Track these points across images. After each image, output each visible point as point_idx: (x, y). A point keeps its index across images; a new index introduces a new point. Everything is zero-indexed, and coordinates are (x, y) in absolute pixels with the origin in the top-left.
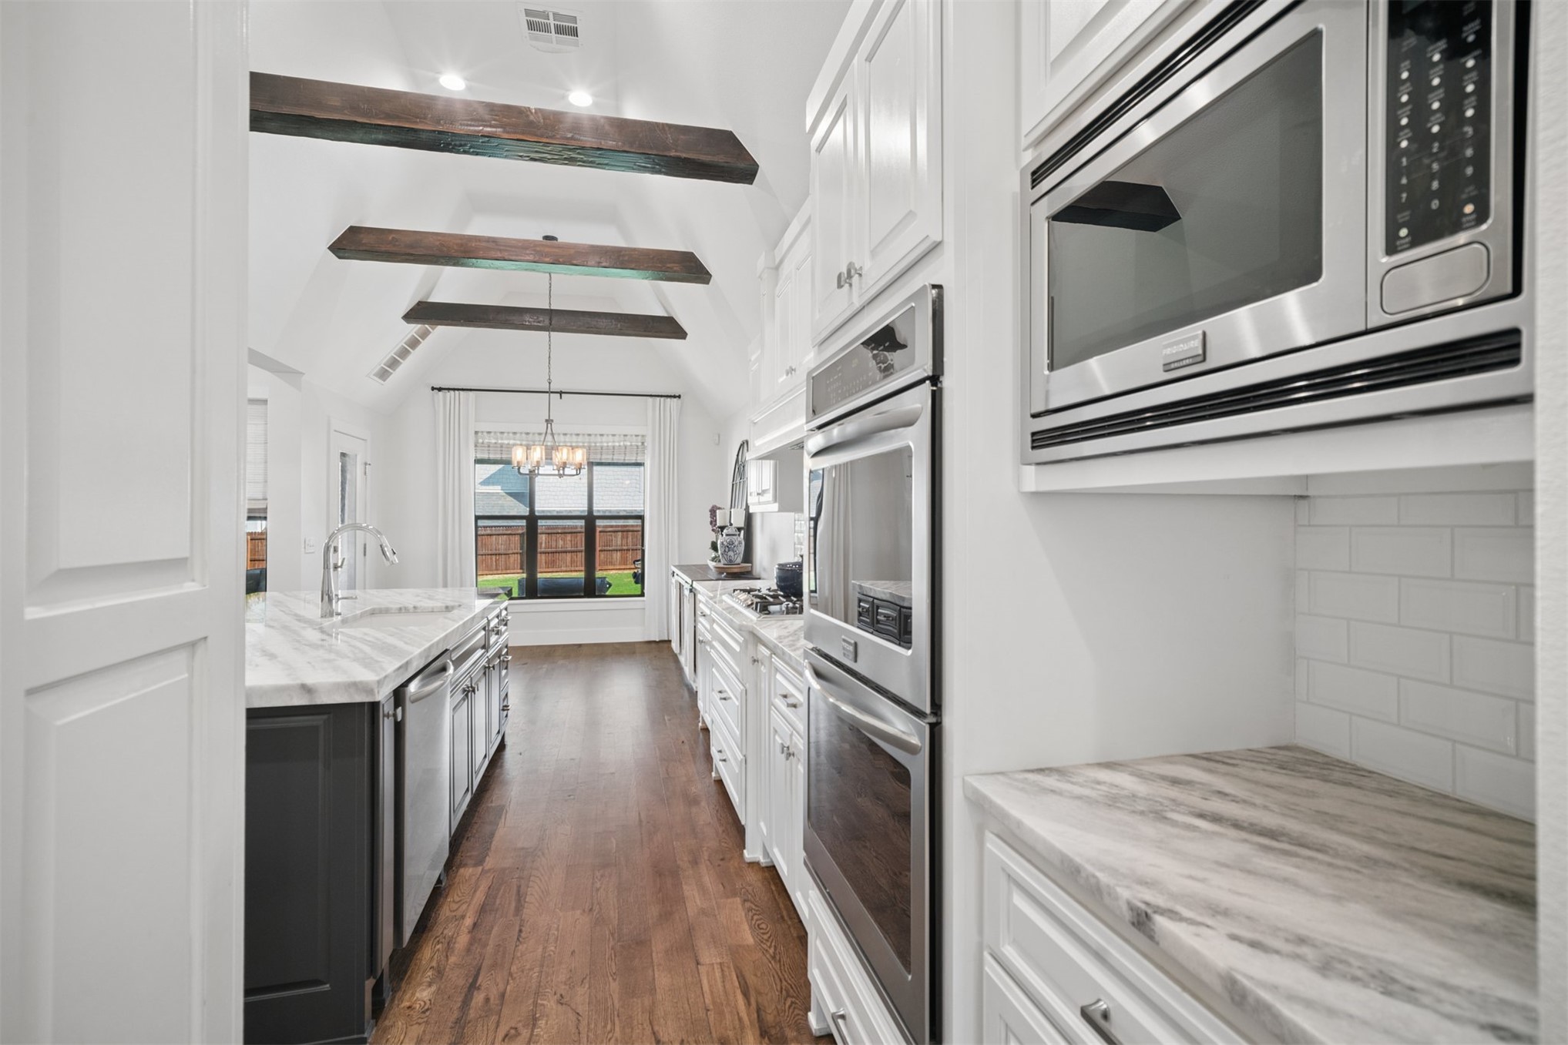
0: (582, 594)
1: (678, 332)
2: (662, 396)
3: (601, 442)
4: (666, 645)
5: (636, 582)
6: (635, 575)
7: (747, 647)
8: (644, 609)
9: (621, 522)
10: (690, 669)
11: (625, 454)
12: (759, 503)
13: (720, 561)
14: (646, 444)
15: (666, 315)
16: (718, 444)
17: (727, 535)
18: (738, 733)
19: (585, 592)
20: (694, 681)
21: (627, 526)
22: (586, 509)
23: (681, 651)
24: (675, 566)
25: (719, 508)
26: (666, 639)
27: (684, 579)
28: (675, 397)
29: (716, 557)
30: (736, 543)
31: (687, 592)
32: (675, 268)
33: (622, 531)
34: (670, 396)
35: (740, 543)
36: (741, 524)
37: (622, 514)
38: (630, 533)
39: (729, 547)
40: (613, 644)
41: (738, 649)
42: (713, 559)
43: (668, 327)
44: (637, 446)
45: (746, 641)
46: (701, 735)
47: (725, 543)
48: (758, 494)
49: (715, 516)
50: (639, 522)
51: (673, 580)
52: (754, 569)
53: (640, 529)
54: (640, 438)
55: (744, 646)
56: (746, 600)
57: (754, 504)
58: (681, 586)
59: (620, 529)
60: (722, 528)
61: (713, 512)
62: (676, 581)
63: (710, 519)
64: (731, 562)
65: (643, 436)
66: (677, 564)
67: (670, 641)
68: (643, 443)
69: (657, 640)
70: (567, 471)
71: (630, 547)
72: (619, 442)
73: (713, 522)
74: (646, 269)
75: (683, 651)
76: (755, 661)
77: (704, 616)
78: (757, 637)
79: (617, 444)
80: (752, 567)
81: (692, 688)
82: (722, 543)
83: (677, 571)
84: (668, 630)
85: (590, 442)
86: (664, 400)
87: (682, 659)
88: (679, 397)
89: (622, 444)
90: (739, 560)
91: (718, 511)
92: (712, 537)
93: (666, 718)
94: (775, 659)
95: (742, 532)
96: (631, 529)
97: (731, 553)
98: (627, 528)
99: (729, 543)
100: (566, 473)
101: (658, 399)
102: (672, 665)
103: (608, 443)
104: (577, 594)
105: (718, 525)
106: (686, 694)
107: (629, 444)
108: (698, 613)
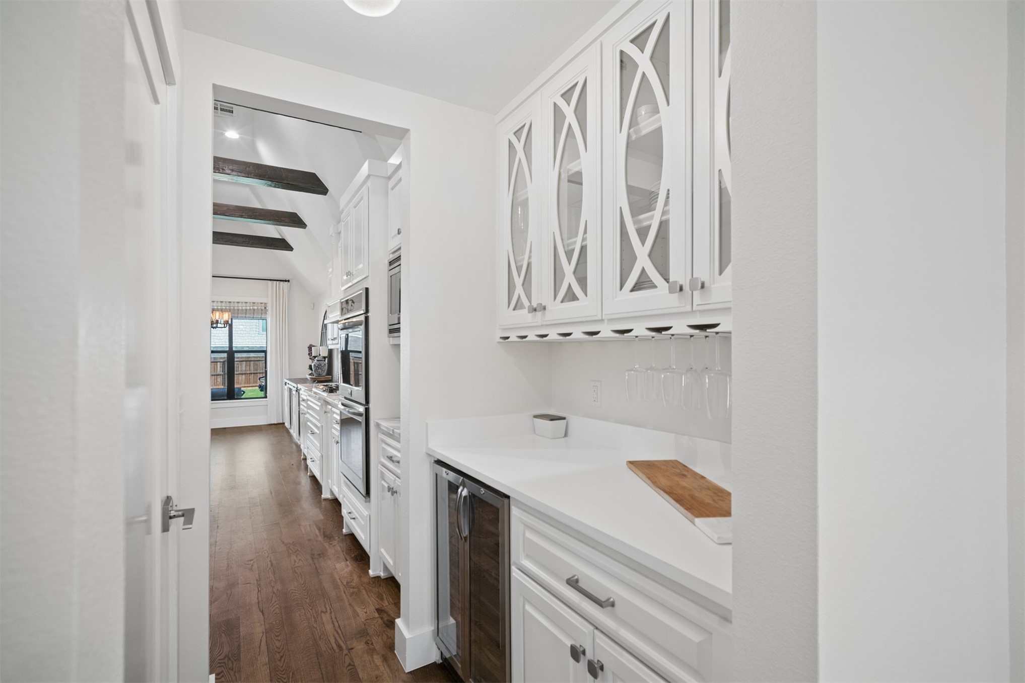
0: (226, 398)
1: (288, 247)
2: (277, 280)
3: (238, 307)
4: (281, 425)
5: (261, 391)
6: (260, 387)
7: (322, 407)
8: (267, 405)
9: (245, 355)
10: (296, 435)
11: (254, 314)
12: (333, 344)
13: (313, 375)
14: (267, 308)
15: (280, 238)
16: (313, 309)
17: (317, 361)
18: (318, 445)
19: (227, 397)
20: (299, 440)
21: (249, 357)
22: (228, 346)
23: (291, 426)
24: (287, 379)
25: (314, 346)
26: (282, 422)
27: (292, 385)
28: (286, 281)
29: (311, 373)
30: (323, 365)
31: (294, 392)
32: (286, 221)
33: (246, 361)
34: (283, 281)
35: (325, 365)
36: (326, 354)
37: (245, 349)
38: (252, 362)
39: (318, 367)
40: (247, 427)
41: (318, 408)
42: (310, 375)
43: (282, 244)
44: (262, 309)
45: (322, 404)
46: (303, 462)
47: (316, 365)
48: (332, 340)
49: (311, 350)
50: (263, 354)
51: (286, 387)
52: (334, 379)
53: (264, 359)
54: (263, 304)
55: (321, 407)
56: (323, 388)
57: (330, 344)
58: (290, 389)
59: (244, 359)
60: (315, 357)
61: (310, 348)
62: (288, 387)
63: (308, 352)
64: (319, 375)
65: (265, 303)
66: (288, 378)
67: (284, 423)
68: (265, 308)
69: (276, 423)
70: (219, 325)
71: (252, 372)
72: (250, 307)
73: (310, 354)
74: (270, 220)
75: (292, 427)
76: (325, 412)
77: (304, 400)
78: (328, 402)
79: (248, 308)
80: (332, 377)
81: (298, 443)
82: (315, 365)
83: (288, 382)
84: (283, 416)
85: (230, 307)
86: (279, 283)
87: (292, 431)
88: (289, 281)
89: (251, 308)
90: (324, 374)
91: (313, 348)
92: (310, 362)
93: (283, 456)
94: (333, 409)
95: (327, 359)
96: (253, 359)
97: (320, 370)
98: (250, 359)
99: (318, 365)
100: (218, 326)
101: (275, 282)
102: (286, 435)
103: (242, 307)
104: (222, 398)
105: (313, 355)
106: (294, 446)
107: (256, 308)
108: (301, 399)
